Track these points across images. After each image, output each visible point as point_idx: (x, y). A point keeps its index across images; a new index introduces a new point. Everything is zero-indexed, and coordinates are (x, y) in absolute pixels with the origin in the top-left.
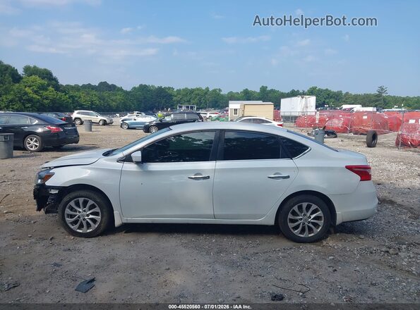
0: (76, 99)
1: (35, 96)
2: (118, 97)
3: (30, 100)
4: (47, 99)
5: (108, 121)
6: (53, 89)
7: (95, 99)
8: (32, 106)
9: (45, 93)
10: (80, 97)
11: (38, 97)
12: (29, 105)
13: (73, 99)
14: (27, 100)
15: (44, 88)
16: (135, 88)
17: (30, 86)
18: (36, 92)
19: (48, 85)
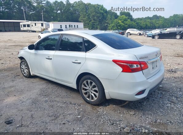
0: (139, 24)
1: (122, 24)
2: (160, 22)
3: (120, 26)
4: (126, 25)
5: (142, 33)
6: (130, 20)
7: (148, 23)
8: (120, 28)
9: (126, 22)
10: (141, 23)
11: (123, 24)
12: (119, 28)
13: (138, 24)
14: (119, 26)
15: (126, 20)
16: (171, 17)
17: (121, 20)
18: (123, 22)
19: (128, 19)
